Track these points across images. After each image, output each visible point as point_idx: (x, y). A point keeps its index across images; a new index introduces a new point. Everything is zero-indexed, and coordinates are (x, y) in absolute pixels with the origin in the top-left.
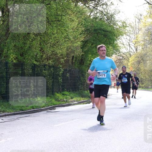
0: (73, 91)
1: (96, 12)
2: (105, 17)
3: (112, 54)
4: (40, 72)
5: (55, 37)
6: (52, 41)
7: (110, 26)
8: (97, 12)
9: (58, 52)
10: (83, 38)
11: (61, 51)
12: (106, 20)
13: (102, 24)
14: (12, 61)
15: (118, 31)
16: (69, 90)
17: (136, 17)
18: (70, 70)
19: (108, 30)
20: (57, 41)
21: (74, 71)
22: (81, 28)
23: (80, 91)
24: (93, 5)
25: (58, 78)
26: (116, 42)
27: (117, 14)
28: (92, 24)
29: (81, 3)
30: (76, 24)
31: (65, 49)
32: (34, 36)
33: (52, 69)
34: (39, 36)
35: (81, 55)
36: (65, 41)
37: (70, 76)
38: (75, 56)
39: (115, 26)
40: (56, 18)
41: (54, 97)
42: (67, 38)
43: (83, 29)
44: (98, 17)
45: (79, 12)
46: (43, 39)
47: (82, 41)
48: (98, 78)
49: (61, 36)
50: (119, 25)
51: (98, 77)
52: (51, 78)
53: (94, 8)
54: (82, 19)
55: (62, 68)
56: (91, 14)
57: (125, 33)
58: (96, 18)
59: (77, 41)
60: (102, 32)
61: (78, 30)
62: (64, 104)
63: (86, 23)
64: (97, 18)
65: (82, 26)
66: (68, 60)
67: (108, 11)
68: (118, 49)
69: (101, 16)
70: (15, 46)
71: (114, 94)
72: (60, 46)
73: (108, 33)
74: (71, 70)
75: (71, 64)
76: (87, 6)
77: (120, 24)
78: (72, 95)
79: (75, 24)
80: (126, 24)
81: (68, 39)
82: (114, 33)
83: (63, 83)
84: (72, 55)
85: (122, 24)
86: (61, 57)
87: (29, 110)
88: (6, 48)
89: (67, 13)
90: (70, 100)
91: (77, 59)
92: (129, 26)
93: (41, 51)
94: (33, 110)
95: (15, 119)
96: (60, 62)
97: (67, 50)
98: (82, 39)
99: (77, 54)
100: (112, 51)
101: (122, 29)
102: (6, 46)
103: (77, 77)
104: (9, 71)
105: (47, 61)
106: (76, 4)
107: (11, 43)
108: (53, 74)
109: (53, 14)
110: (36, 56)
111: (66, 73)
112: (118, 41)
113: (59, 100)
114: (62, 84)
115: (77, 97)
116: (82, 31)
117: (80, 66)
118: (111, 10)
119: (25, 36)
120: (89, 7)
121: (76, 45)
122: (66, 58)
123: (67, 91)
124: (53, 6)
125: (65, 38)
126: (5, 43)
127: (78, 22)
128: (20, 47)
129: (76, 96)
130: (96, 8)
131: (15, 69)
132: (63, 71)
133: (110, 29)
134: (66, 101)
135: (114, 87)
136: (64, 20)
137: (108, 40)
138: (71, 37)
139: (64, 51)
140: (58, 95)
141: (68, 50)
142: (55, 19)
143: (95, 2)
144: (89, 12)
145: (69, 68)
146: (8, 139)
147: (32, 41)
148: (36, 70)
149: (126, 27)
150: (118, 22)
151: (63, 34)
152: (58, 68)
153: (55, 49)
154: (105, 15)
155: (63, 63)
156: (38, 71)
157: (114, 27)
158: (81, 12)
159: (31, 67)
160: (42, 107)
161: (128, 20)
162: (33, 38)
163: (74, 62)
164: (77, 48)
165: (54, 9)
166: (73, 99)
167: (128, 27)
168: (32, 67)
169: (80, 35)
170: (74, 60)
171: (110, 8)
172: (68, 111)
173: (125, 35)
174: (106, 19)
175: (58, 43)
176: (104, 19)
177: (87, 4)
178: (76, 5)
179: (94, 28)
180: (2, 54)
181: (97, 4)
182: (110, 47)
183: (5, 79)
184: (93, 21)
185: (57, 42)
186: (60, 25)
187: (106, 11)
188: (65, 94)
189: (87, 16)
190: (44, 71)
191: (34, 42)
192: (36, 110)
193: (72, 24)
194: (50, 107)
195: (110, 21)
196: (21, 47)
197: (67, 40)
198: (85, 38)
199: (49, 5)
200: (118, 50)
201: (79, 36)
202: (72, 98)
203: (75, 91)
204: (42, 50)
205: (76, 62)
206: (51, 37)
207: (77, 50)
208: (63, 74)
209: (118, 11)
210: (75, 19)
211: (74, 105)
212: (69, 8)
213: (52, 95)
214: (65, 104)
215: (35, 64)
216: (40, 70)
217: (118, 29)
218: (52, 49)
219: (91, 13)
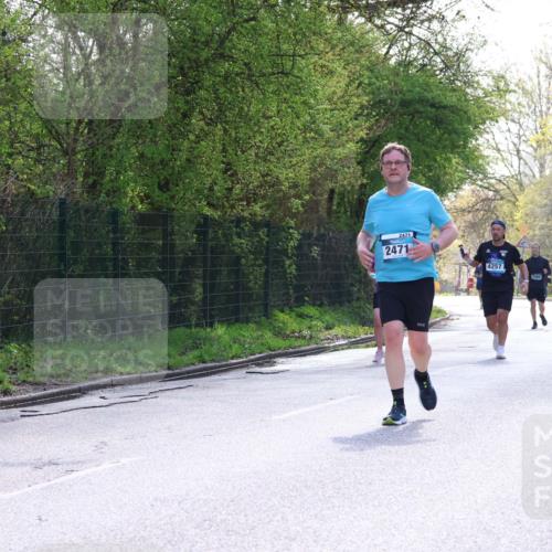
0: (332, 304)
1: (406, 45)
2: (439, 60)
3: (462, 181)
4: (223, 243)
5: (272, 127)
6: (262, 140)
7: (454, 90)
8: (410, 44)
9: (282, 177)
10: (365, 131)
11: (292, 172)
12: (441, 70)
13: (427, 84)
14: (133, 208)
15: (479, 107)
16: (318, 303)
17: (541, 60)
18: (321, 237)
19: (445, 103)
20: (279, 140)
21: (334, 240)
22: (358, 96)
23: (355, 304)
24: (397, 22)
25: (283, 261)
26: (474, 142)
27: (476, 51)
28: (396, 84)
29: (356, 14)
30: (343, 84)
31: (307, 165)
32: (202, 123)
33: (262, 233)
34: (221, 123)
35: (357, 188)
36: (306, 140)
37: (322, 256)
38: (337, 190)
39: (468, 91)
40: (274, 64)
41: (271, 323)
42: (312, 130)
43: (365, 100)
44: (415, 59)
45: (352, 44)
46: (233, 134)
47: (362, 140)
48: (386, 261)
49: (292, 123)
50: (485, 86)
51: (386, 257)
52: (260, 262)
53: (401, 29)
54: (362, 66)
55: (297, 228)
56: (391, 52)
57: (504, 113)
58: (406, 64)
59: (345, 138)
60: (429, 109)
61: (347, 103)
62: (303, 348)
63: (374, 80)
64: (410, 63)
65: (360, 91)
66: (317, 203)
67: (449, 39)
68: (479, 166)
69: (424, 57)
70: (142, 156)
71: (465, 316)
72: (290, 156)
73: (447, 112)
74: (324, 235)
75: (325, 215)
76: (376, 26)
77: (486, 82)
78: (327, 318)
79: (337, 85)
80: (507, 84)
81: (316, 133)
82: (465, 113)
83: (299, 277)
84: (330, 185)
85: (492, 83)
86: (292, 192)
87: (188, 365)
88: (113, 163)
89: (312, 48)
90: (322, 336)
91: (346, 200)
92: (516, 89)
93: (225, 171)
94: (202, 365)
95: (143, 397)
96: (289, 209)
97: (313, 169)
98: (363, 134)
99: (345, 183)
100: (461, 171)
101: (494, 99)
102: (111, 156)
103: (346, 257)
104: (123, 238)
105: (248, 204)
106: (340, 19)
107: (128, 149)
108: (267, 249)
109: (265, 52)
110: (211, 189)
111: (310, 246)
112: (481, 141)
113: (288, 333)
114: (295, 282)
115: (345, 324)
116: (362, 107)
117: (355, 224)
118: (457, 36)
119: (175, 125)
120: (382, 27)
121: (340, 152)
122: (307, 197)
123: (314, 305)
124: (266, 27)
125: (306, 129)
126: (110, 148)
127: (349, 77)
128: (157, 161)
129: (341, 322)
130: (407, 30)
131: (144, 232)
132: (299, 237)
133: (454, 99)
134: (311, 337)
135: (467, 291)
136: (301, 70)
137: (446, 135)
138: (326, 128)
139: (303, 174)
140: (282, 316)
141: (315, 170)
142: (272, 67)
143: (404, 10)
144: (384, 45)
145: (319, 229)
146: (123, 461)
147: (199, 139)
148: (211, 235)
149: (508, 91)
150: (480, 78)
151: (298, 118)
152: (284, 230)
153: (272, 167)
154: (436, 53)
155: (298, 212)
156: (216, 238)
157: (467, 93)
158: (359, 46)
159: (193, 227)
160: (232, 358)
161: (513, 69)
162: (202, 130)
163: (335, 208)
164: (343, 161)
165: (267, 34)
166: (333, 332)
167: (515, 91)
168: (199, 225)
169: (356, 119)
170: (335, 203)
171: (452, 29)
172: (317, 372)
173: (502, 118)
174: (441, 66)
175: (282, 148)
176: (434, 66)
177: (379, 17)
178: (341, 22)
179: (400, 96)
180: (102, 185)
181: (412, 18)
182: (454, 161)
183: (110, 264)
184: (398, 75)
185: (280, 145)
186: (288, 87)
187: (440, 39)
188: (307, 316)
189: (378, 57)
190: (236, 240)
191: (203, 143)
192: (211, 368)
193: (330, 84)
194: (258, 356)
195: (454, 75)
196: (162, 161)
197: (313, 138)
198: (370, 129)
199: (253, 23)
200: (479, 170)
201: (350, 125)
202: (328, 328)
203: (337, 305)
204: (228, 169)
205: (343, 210)
206: (260, 127)
207: (346, 170)
208: (299, 247)
209: (480, 39)
210: (337, 66)
211: (336, 349)
212: (318, 30)
213: (263, 318)
214: (308, 348)
215: (206, 218)
216: (225, 235)
217: (479, 98)
218: (262, 168)
219: (390, 48)
